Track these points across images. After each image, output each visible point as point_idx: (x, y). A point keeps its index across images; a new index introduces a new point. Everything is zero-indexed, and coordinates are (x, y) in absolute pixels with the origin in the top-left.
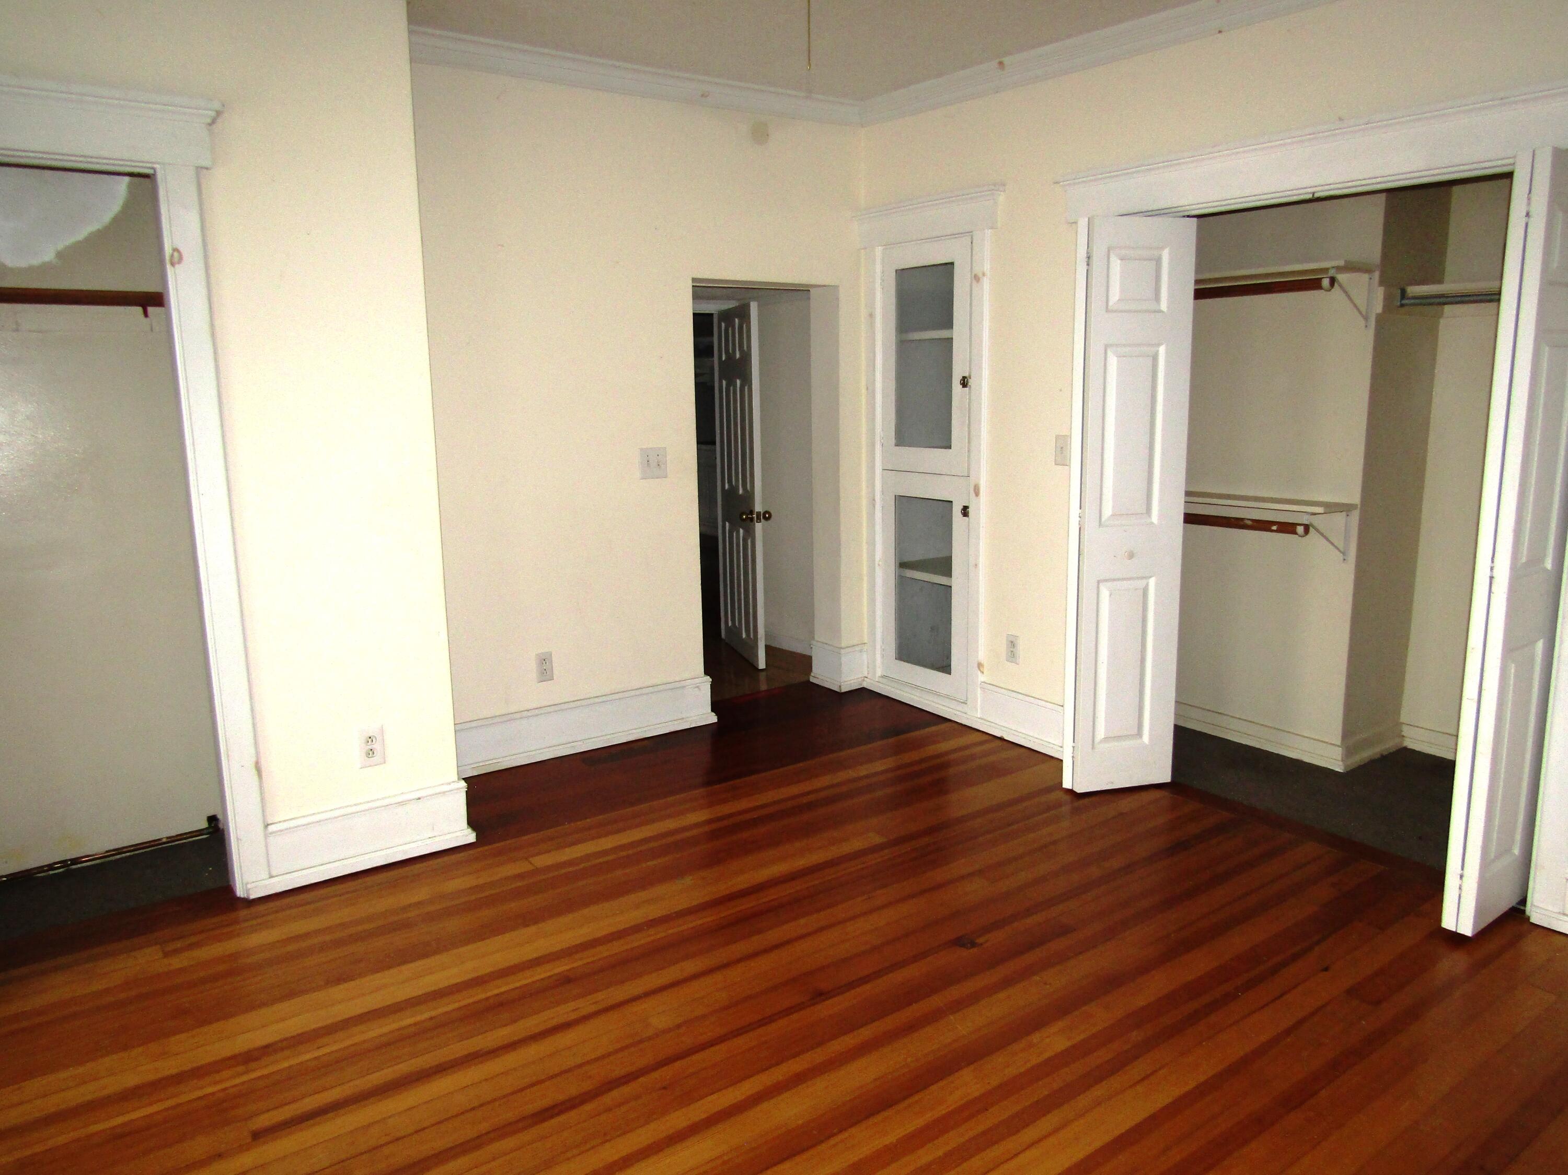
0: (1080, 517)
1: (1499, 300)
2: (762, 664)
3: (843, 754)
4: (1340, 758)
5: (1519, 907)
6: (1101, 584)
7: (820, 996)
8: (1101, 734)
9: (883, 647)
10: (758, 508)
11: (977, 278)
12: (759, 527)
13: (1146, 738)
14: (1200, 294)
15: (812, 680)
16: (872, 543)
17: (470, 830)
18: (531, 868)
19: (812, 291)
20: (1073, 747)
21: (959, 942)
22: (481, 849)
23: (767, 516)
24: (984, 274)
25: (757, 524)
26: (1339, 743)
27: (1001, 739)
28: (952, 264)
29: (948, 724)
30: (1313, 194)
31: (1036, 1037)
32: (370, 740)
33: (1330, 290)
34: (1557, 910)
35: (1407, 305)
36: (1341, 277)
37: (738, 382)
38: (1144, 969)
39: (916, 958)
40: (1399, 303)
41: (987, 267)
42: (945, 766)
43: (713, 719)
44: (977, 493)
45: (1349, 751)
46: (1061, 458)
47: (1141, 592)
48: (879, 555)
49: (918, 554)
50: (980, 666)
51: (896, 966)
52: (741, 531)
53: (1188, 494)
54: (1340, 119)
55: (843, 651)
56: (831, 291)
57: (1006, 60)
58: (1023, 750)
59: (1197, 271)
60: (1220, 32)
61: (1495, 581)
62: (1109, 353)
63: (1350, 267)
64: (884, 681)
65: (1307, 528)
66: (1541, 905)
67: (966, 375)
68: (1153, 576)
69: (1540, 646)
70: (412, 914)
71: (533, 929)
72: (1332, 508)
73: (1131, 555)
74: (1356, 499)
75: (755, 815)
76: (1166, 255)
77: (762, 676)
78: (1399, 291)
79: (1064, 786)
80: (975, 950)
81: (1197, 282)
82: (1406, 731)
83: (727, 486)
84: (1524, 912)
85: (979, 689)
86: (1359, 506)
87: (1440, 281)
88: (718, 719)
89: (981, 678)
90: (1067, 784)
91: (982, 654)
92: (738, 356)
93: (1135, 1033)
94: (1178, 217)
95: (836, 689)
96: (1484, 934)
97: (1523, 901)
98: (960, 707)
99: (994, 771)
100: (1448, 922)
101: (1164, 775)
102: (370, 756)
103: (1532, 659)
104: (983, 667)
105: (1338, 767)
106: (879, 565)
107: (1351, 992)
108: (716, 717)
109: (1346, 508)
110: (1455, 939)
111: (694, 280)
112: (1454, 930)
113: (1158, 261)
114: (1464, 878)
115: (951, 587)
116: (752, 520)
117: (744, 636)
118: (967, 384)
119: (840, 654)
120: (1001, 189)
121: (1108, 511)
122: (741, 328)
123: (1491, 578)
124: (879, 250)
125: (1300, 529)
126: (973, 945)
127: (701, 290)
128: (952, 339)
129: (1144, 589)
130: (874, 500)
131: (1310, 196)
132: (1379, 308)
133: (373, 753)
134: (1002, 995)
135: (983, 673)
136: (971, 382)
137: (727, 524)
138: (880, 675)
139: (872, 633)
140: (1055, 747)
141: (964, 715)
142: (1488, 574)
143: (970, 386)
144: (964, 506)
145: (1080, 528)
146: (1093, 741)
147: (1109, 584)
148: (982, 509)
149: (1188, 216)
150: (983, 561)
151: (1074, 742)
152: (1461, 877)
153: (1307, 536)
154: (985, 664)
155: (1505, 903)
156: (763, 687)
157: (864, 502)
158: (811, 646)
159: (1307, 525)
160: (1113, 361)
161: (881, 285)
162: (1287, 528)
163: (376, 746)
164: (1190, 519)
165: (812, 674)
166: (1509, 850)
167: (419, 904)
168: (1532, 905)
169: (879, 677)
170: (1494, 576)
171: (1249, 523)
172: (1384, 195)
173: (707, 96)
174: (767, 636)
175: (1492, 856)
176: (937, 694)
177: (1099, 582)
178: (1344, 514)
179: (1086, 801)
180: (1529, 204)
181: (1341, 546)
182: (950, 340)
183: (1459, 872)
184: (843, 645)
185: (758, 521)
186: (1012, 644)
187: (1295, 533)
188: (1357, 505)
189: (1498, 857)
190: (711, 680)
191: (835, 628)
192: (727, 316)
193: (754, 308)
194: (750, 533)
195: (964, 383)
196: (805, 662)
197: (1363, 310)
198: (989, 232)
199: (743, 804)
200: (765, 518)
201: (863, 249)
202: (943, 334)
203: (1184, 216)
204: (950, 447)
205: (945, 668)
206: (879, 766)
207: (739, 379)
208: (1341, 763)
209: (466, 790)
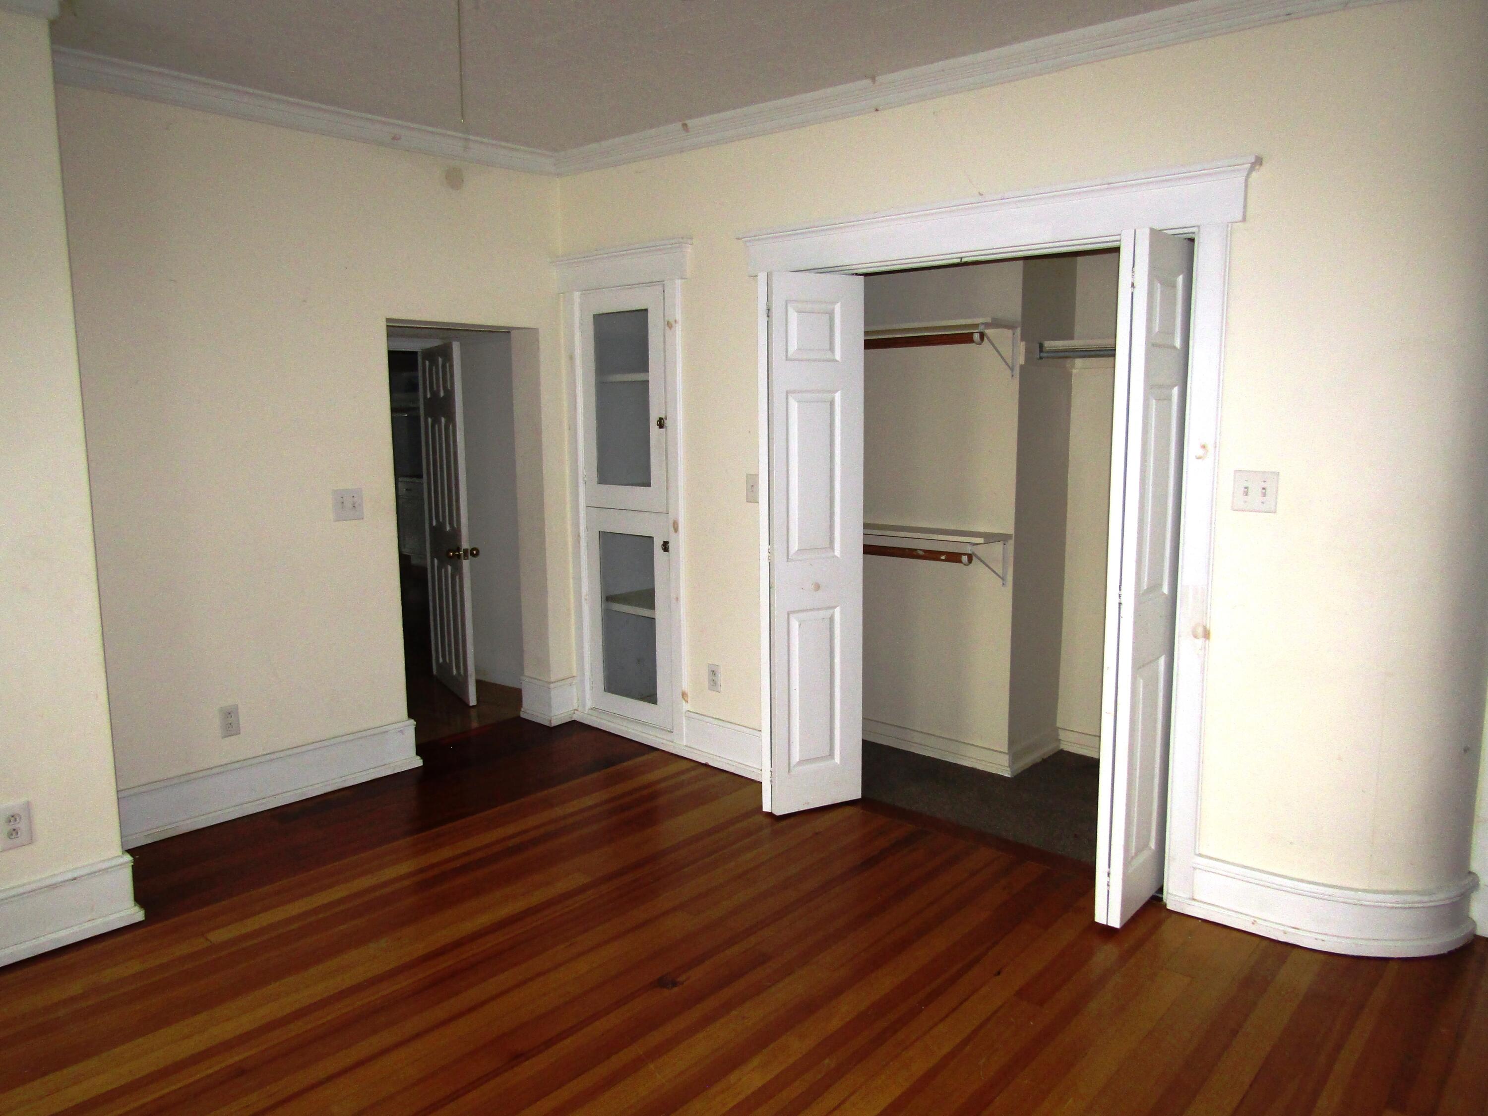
0: (770, 553)
1: (1114, 355)
2: (473, 701)
3: (552, 790)
4: (1007, 765)
5: (1157, 895)
6: (791, 615)
7: (518, 1058)
8: (796, 757)
9: (592, 680)
10: (465, 545)
11: (669, 325)
12: (466, 564)
13: (837, 759)
14: (869, 344)
15: (523, 715)
16: (578, 579)
17: (137, 908)
18: (207, 944)
19: (512, 332)
20: (771, 772)
21: (663, 983)
22: (149, 928)
23: (474, 553)
24: (676, 321)
25: (464, 561)
26: (1006, 750)
27: (706, 765)
28: (646, 310)
29: (655, 754)
30: (961, 258)
31: (733, 1077)
32: (12, 819)
33: (980, 344)
34: (1188, 897)
35: (1044, 357)
36: (989, 332)
37: (443, 420)
38: (835, 992)
39: (618, 1004)
40: (1038, 357)
41: (679, 316)
42: (653, 796)
43: (418, 762)
44: (676, 530)
45: (1014, 756)
46: (752, 497)
47: (827, 622)
48: (585, 589)
49: (624, 587)
50: (684, 695)
51: (596, 1016)
52: (449, 568)
53: (866, 526)
54: (981, 194)
55: (552, 686)
56: (531, 333)
57: (690, 123)
58: (725, 775)
59: (866, 323)
60: (877, 110)
61: (1122, 607)
62: (790, 399)
63: (996, 324)
64: (595, 713)
65: (970, 557)
66: (1174, 893)
67: (663, 417)
68: (838, 606)
69: (1162, 661)
70: (62, 1012)
71: (203, 1016)
72: (990, 538)
73: (817, 587)
74: (1011, 531)
75: (457, 864)
76: (838, 308)
77: (473, 713)
78: (1038, 345)
79: (764, 810)
80: (676, 989)
81: (866, 333)
82: (1062, 735)
83: (434, 523)
84: (1161, 899)
85: (684, 718)
86: (1013, 536)
87: (1071, 338)
88: (424, 762)
89: (686, 707)
90: (766, 808)
91: (686, 684)
92: (442, 394)
93: (827, 1061)
94: (846, 275)
95: (547, 724)
96: (1130, 923)
97: (1161, 890)
98: (668, 737)
99: (699, 799)
100: (1100, 917)
101: (854, 792)
102: (11, 837)
103: (1156, 672)
104: (687, 697)
105: (1006, 773)
106: (586, 599)
107: (1021, 994)
108: (422, 760)
109: (1002, 538)
110: (1107, 931)
111: (388, 320)
112: (1105, 923)
113: (831, 315)
114: (1111, 876)
115: (655, 619)
116: (459, 556)
117: (455, 672)
118: (663, 425)
119: (549, 688)
120: (689, 241)
121: (795, 546)
122: (444, 366)
123: (1120, 604)
124: (577, 295)
125: (965, 559)
126: (675, 984)
127: (395, 329)
128: (648, 381)
129: (830, 619)
130: (579, 536)
131: (958, 261)
132: (1021, 360)
133: (17, 833)
134: (700, 1036)
135: (687, 702)
136: (668, 423)
137: (436, 561)
138: (589, 708)
139: (581, 668)
140: (755, 770)
141: (671, 743)
142: (1118, 601)
143: (667, 427)
144: (664, 542)
145: (770, 563)
146: (789, 764)
147: (796, 615)
148: (681, 544)
149: (857, 274)
150: (684, 593)
151: (771, 767)
152: (1109, 874)
153: (971, 565)
154: (689, 695)
155: (1145, 894)
156: (475, 724)
157: (570, 540)
158: (521, 682)
159: (970, 554)
160: (794, 405)
161: (580, 329)
162: (954, 557)
163: (22, 825)
164: (869, 550)
165: (522, 709)
166: (1146, 845)
167: (73, 999)
168: (1168, 893)
169: (589, 709)
170: (1122, 602)
171: (921, 553)
172: (1021, 262)
173: (399, 139)
174: (477, 671)
175: (1133, 851)
176: (643, 724)
177: (788, 614)
178: (1001, 543)
179: (784, 823)
180: (1133, 276)
181: (1000, 572)
182: (647, 382)
183: (1107, 869)
184: (553, 679)
185: (466, 558)
186: (713, 673)
187: (960, 562)
188: (1012, 535)
189: (1138, 851)
190: (415, 723)
191: (543, 663)
192: (431, 355)
193: (456, 348)
194: (458, 570)
195: (661, 424)
196: (515, 696)
197: (1009, 362)
198: (678, 282)
199: (446, 853)
200: (472, 554)
201: (562, 293)
202: (639, 377)
203: (853, 274)
204: (649, 485)
205: (650, 697)
206: (588, 801)
207: (444, 417)
208: (1008, 769)
209: (133, 864)
